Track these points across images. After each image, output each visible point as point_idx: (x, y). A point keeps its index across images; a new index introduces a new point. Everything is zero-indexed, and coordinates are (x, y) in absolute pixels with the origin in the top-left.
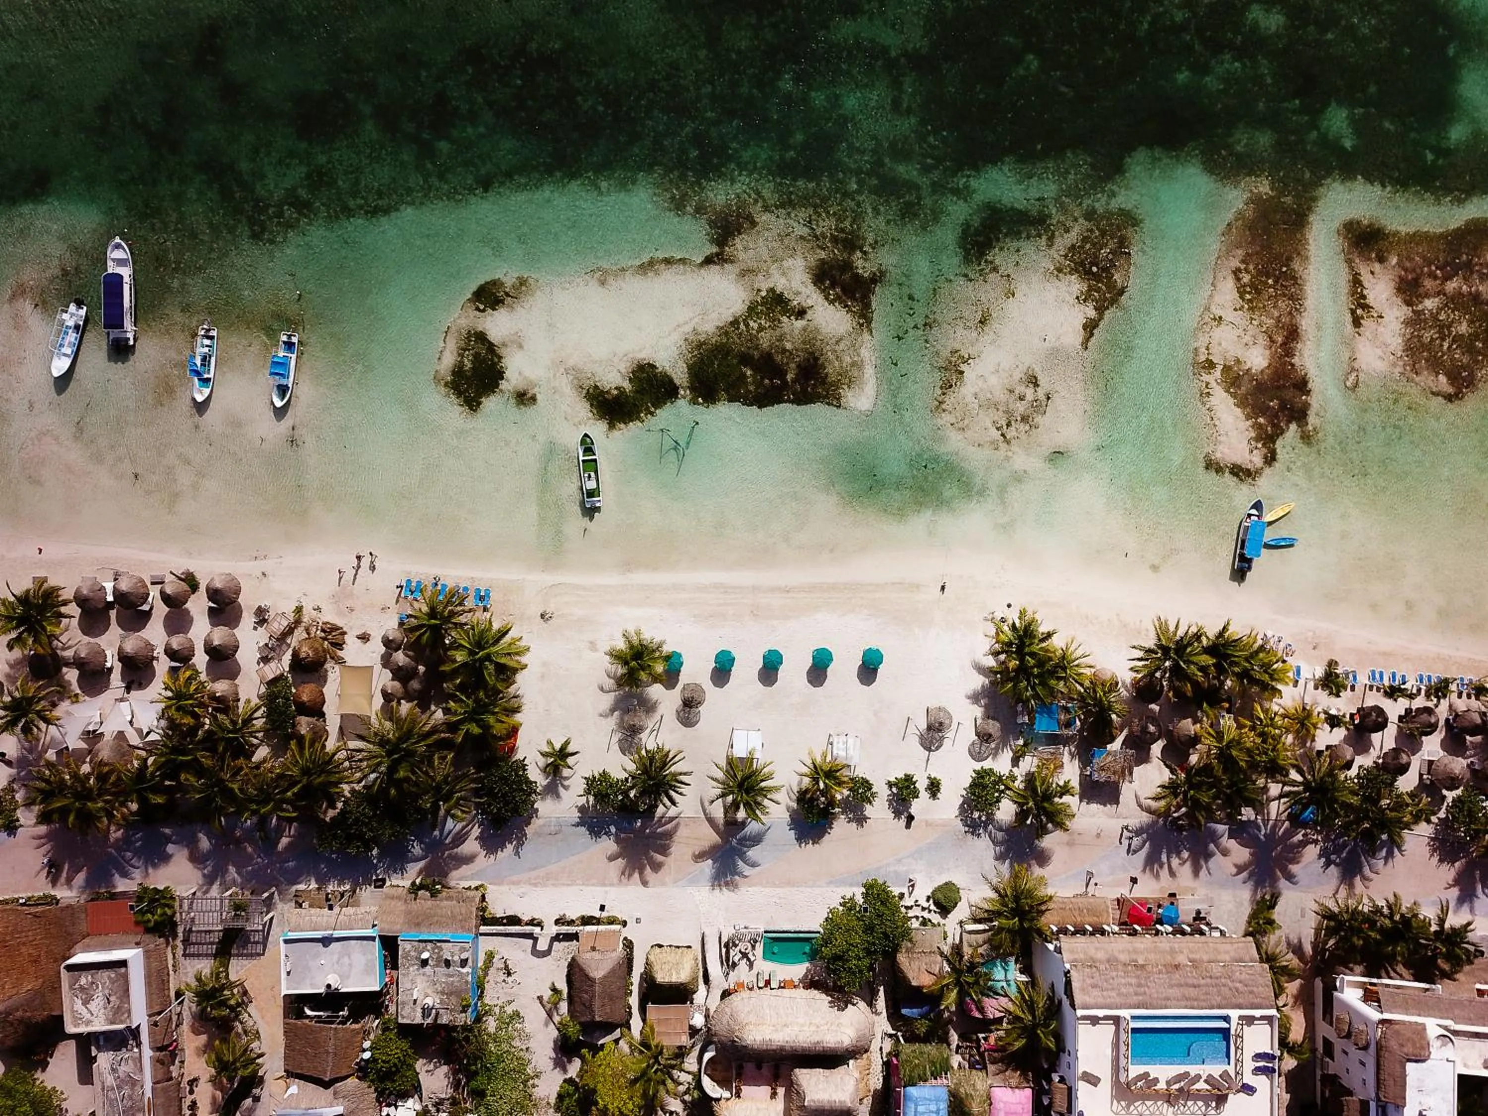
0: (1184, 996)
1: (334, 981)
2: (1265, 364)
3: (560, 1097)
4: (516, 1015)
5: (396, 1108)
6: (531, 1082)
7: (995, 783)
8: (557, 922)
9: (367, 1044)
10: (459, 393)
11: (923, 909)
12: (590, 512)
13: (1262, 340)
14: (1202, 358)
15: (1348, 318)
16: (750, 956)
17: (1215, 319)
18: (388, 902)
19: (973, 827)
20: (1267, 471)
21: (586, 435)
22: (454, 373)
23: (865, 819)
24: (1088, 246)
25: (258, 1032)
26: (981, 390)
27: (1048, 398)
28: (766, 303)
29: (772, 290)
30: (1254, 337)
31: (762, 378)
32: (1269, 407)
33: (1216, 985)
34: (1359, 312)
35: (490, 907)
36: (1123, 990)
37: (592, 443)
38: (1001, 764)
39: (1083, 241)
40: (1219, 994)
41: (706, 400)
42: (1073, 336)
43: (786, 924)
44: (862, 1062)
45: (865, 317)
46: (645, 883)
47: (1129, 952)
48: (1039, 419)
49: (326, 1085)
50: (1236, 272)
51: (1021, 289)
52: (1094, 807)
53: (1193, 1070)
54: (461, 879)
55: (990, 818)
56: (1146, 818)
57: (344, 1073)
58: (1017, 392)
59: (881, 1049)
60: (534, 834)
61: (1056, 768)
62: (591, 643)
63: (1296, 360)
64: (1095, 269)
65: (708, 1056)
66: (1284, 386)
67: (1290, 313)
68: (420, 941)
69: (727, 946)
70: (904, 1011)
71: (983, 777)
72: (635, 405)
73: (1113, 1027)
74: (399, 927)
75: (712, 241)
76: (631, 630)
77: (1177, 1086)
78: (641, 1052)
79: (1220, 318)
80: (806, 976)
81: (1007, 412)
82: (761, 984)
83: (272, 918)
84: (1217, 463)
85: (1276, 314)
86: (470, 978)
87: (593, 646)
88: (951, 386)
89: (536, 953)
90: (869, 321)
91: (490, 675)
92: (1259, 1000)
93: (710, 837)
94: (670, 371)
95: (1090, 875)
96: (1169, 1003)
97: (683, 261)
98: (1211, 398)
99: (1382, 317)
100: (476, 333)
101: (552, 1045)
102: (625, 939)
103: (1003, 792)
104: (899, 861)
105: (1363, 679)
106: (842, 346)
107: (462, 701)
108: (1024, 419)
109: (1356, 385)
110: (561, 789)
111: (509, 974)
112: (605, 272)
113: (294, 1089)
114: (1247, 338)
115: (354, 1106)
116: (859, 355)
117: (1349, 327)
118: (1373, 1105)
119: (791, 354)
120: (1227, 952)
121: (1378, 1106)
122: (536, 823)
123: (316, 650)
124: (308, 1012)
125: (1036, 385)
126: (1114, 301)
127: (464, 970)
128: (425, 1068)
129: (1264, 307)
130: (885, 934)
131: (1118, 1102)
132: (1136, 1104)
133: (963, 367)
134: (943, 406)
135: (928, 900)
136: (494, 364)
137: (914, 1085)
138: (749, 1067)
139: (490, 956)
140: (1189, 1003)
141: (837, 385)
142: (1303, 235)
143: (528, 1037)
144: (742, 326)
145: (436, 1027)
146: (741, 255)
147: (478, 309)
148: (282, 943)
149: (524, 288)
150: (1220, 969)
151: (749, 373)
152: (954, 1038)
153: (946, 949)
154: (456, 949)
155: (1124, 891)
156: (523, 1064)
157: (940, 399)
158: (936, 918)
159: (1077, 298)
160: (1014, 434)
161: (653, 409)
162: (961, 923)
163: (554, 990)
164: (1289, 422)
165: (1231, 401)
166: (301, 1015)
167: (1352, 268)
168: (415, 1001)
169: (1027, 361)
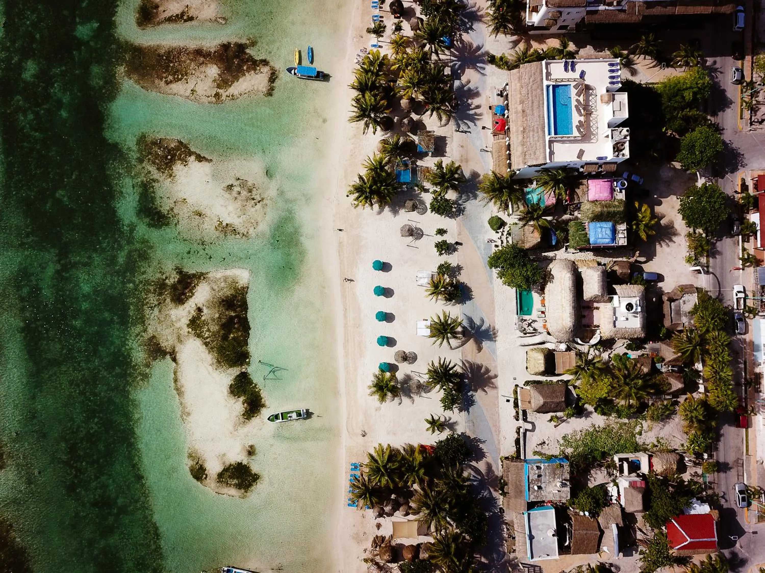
0: (538, 108)
1: (551, 532)
2: (215, 66)
3: (603, 414)
4: (564, 438)
5: (612, 496)
6: (597, 429)
7: (437, 201)
8: (517, 420)
9: (581, 513)
10: (250, 485)
11: (502, 234)
12: (309, 415)
13: (203, 68)
14: (214, 99)
15: (189, 23)
16: (530, 322)
17: (193, 93)
18: (511, 507)
19: (461, 211)
20: (272, 64)
21: (269, 419)
22: (240, 489)
23: (458, 266)
24: (157, 161)
25: (578, 567)
26: (236, 214)
27: (239, 179)
28: (195, 328)
29: (188, 325)
30: (201, 72)
31: (235, 328)
32: (238, 64)
33: (531, 91)
34: (185, 18)
35: (511, 454)
36: (536, 139)
37: (273, 415)
38: (428, 198)
39: (154, 164)
40: (536, 90)
41: (248, 358)
42: (205, 167)
43: (513, 304)
44: (579, 264)
45: (200, 276)
46: (496, 376)
47: (518, 135)
48: (250, 184)
49: (602, 533)
50: (167, 83)
51: (182, 195)
52: (447, 149)
53: (574, 103)
54: (498, 469)
55: (455, 202)
56: (452, 122)
57: (596, 524)
58: (236, 195)
59: (573, 253)
60: (474, 433)
61: (428, 172)
62: (376, 410)
63: (212, 50)
64: (169, 157)
65: (580, 342)
66: (227, 56)
67: (188, 54)
68: (529, 491)
69: (525, 334)
70: (554, 244)
71: (435, 208)
72: (251, 394)
73: (555, 143)
74: (522, 501)
75: (164, 358)
76: (369, 391)
77: (582, 111)
78: (580, 375)
79: (192, 90)
80: (538, 293)
81: (247, 200)
82: (543, 315)
83: (522, 564)
84: (269, 90)
85: (188, 61)
86: (546, 464)
87: (378, 409)
88: (235, 230)
89: (533, 430)
90: (202, 274)
91: (393, 465)
92: (538, 70)
93: (471, 344)
94: (233, 377)
95: (481, 150)
96: (541, 116)
97: (175, 373)
98: (235, 94)
99: (187, 6)
100: (218, 478)
101: (578, 419)
102: (524, 385)
103: (441, 198)
104: (478, 248)
105: (377, 12)
106: (216, 287)
107: (407, 477)
108: (250, 191)
109: (224, 19)
110: (451, 421)
111: (544, 443)
112: (183, 413)
113: (605, 549)
114: (202, 76)
115: (612, 518)
116: (220, 279)
117: (193, 23)
118: (588, 9)
119: (221, 314)
120: (516, 85)
121: (589, 6)
122: (468, 433)
123: (386, 552)
124: (567, 543)
125: (232, 186)
126: (186, 147)
127: (543, 467)
128: (593, 481)
129: (185, 68)
130: (514, 257)
131: (592, 139)
132: (592, 130)
133: (224, 224)
134: (245, 233)
135: (498, 232)
136: (234, 468)
137: (589, 240)
138: (584, 321)
139: (535, 453)
140: (541, 106)
141: (236, 289)
142: (145, 48)
143: (575, 431)
144: (208, 340)
145: (571, 480)
146: (171, 342)
147: (206, 478)
148: (533, 560)
149: (193, 455)
150: (524, 89)
151: (232, 336)
152: (566, 217)
153: (521, 223)
154: (533, 472)
155: (489, 133)
156: (588, 434)
157: (241, 235)
158: (507, 228)
159: (185, 166)
160: (258, 196)
161: (254, 385)
162: (509, 215)
163: (551, 420)
164: (245, 53)
165: (236, 84)
166: (569, 547)
167: (162, 22)
168: (559, 491)
169: (219, 190)
